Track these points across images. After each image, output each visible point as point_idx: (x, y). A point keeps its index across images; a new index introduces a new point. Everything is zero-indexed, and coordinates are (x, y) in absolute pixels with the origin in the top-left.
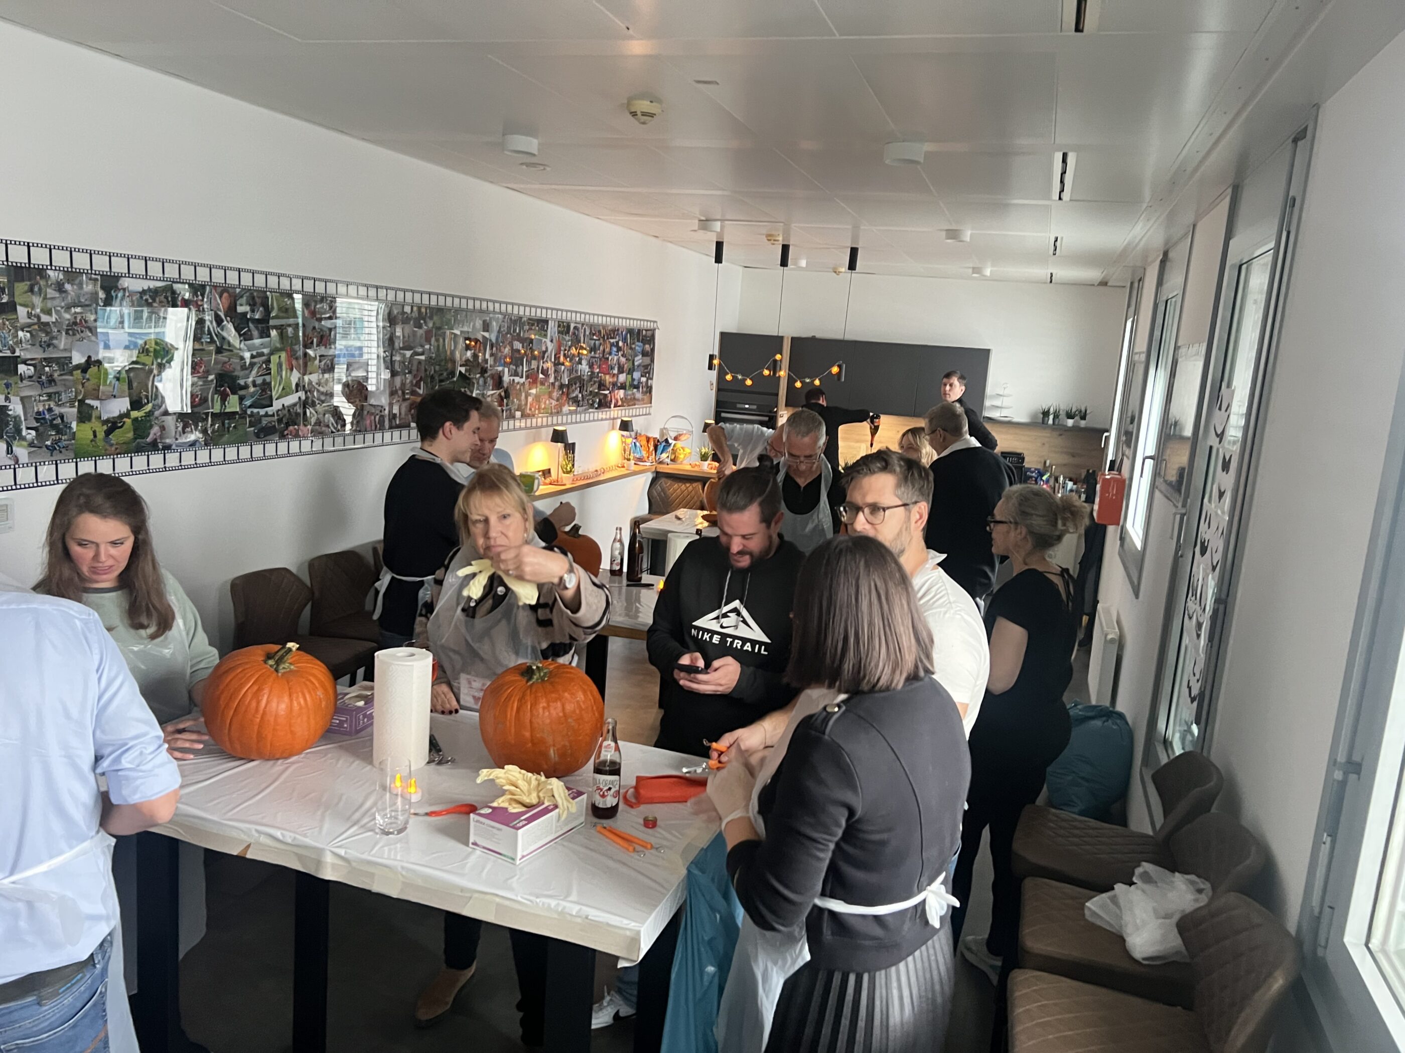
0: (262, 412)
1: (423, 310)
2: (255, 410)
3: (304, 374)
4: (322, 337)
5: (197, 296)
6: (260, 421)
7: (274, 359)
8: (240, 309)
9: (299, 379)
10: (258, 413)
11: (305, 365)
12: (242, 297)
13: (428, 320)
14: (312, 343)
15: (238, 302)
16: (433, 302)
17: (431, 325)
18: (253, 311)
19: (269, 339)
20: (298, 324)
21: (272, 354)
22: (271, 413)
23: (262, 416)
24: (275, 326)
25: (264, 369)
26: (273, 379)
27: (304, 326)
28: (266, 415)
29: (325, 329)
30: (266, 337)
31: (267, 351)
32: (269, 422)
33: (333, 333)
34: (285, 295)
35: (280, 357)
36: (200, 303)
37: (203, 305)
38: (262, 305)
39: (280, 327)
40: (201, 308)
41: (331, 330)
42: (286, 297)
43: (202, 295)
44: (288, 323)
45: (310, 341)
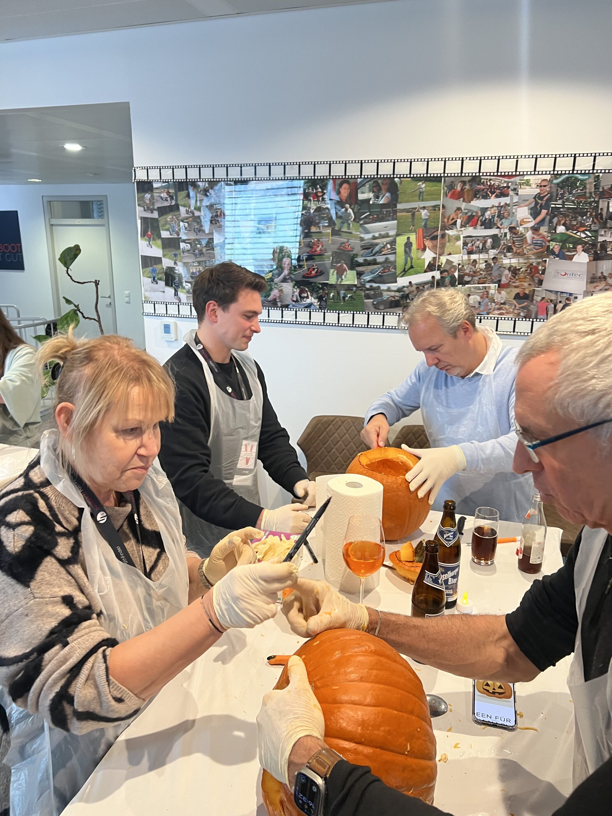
0: (384, 287)
2: (375, 285)
3: (440, 255)
5: (316, 189)
6: (381, 295)
7: (401, 241)
8: (362, 197)
9: (434, 259)
10: (379, 287)
11: (443, 246)
12: (364, 185)
14: (455, 223)
15: (359, 191)
18: (377, 197)
19: (396, 222)
20: (435, 207)
21: (398, 235)
22: (395, 289)
23: (384, 290)
24: (405, 209)
25: (388, 249)
26: (400, 258)
27: (444, 207)
28: (389, 290)
29: (475, 210)
30: (393, 220)
31: (392, 233)
32: (392, 297)
34: (418, 179)
35: (408, 238)
36: (320, 194)
37: (322, 196)
38: (388, 190)
39: (413, 212)
40: (320, 198)
41: (485, 210)
42: (421, 181)
43: (320, 187)
44: (422, 206)
45: (451, 222)
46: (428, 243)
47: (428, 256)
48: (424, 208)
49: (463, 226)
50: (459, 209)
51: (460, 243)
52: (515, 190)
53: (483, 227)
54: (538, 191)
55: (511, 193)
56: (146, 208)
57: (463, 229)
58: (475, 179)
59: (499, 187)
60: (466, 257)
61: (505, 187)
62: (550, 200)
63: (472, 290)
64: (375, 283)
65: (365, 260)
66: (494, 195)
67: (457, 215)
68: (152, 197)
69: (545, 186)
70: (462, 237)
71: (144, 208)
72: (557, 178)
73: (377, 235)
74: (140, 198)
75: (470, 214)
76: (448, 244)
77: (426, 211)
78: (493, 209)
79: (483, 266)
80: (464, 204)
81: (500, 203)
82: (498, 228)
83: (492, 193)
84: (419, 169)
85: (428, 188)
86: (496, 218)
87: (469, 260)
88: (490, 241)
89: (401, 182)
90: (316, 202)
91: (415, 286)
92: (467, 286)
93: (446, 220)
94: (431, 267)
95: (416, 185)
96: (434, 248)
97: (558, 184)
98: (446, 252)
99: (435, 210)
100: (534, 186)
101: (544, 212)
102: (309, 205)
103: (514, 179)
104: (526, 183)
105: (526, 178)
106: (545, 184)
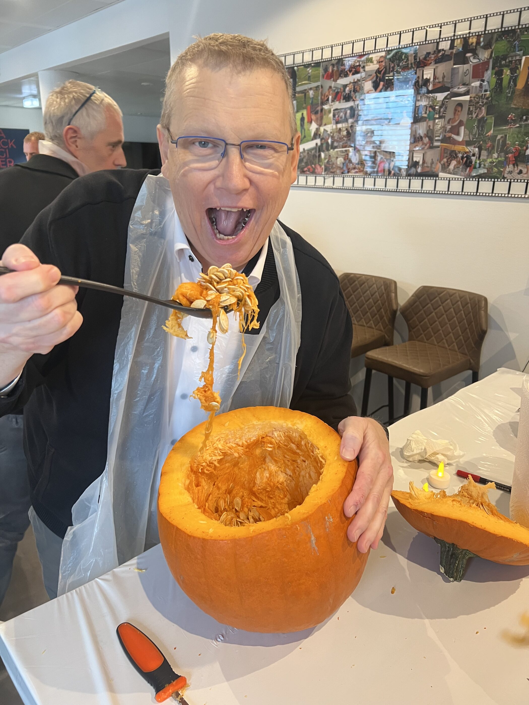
3: (320, 125)
4: (338, 93)
9: (317, 129)
11: (322, 118)
14: (328, 100)
20: (317, 87)
27: (322, 87)
29: (339, 87)
33: (347, 89)
34: (307, 66)
35: (303, 114)
39: (304, 92)
41: (345, 86)
42: (309, 67)
44: (310, 87)
45: (326, 99)
46: (313, 117)
47: (314, 127)
48: (311, 89)
49: (333, 101)
50: (330, 87)
51: (331, 115)
52: (363, 67)
53: (344, 101)
54: (377, 66)
55: (361, 70)
57: (332, 104)
58: (340, 61)
59: (354, 67)
60: (334, 127)
61: (357, 66)
62: (385, 73)
63: (339, 153)
66: (351, 73)
67: (329, 92)
69: (382, 62)
70: (332, 110)
72: (389, 54)
75: (336, 91)
76: (324, 117)
77: (312, 91)
78: (350, 85)
79: (345, 133)
80: (333, 82)
81: (354, 80)
82: (354, 100)
84: (308, 58)
85: (313, 73)
86: (352, 93)
87: (337, 128)
88: (349, 112)
89: (298, 69)
91: (306, 152)
92: (336, 150)
93: (323, 97)
95: (306, 71)
96: (316, 122)
97: (390, 59)
98: (324, 123)
99: (317, 90)
100: (375, 62)
101: (382, 83)
103: (364, 58)
104: (370, 60)
105: (371, 56)
106: (382, 59)
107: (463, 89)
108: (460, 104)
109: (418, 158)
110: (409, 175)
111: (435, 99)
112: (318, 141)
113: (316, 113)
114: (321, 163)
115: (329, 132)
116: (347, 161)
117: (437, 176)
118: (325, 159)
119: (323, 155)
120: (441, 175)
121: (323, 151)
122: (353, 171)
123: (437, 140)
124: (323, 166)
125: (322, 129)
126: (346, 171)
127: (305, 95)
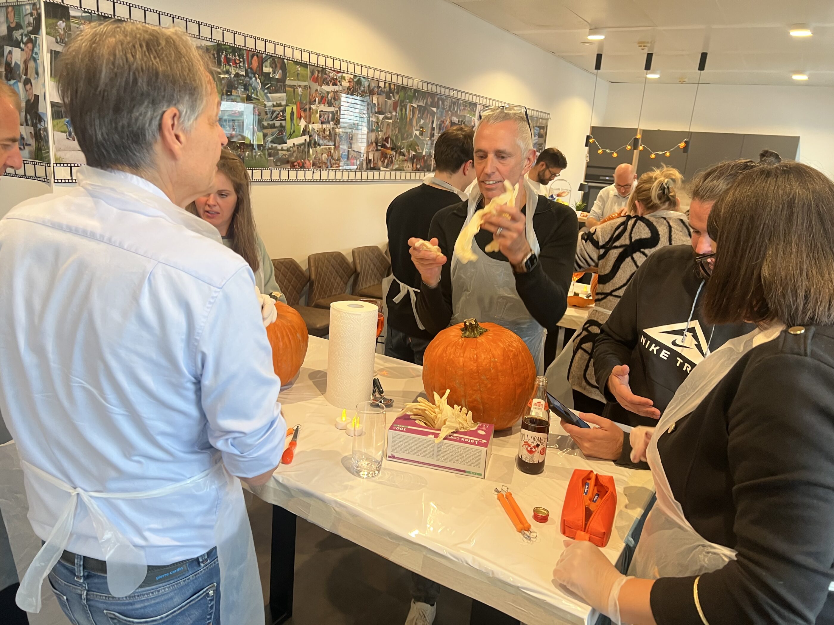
0: (279, 147)
1: (392, 86)
2: (274, 145)
3: (309, 123)
4: (323, 97)
5: (235, 57)
6: (278, 154)
7: (288, 110)
8: (266, 70)
9: (306, 126)
10: (277, 147)
12: (266, 61)
13: (395, 94)
14: (315, 101)
15: (264, 65)
16: (400, 82)
17: (397, 97)
18: (274, 72)
19: (285, 94)
20: (306, 86)
21: (287, 105)
22: (285, 148)
23: (279, 150)
24: (290, 85)
25: (281, 116)
26: (287, 124)
27: (310, 88)
28: (282, 150)
29: (324, 92)
30: (283, 93)
31: (284, 103)
32: (284, 155)
33: (329, 95)
34: (297, 63)
35: (292, 108)
36: (238, 62)
37: (239, 63)
38: (281, 69)
39: (293, 87)
40: (238, 65)
41: (328, 93)
42: (298, 65)
43: (238, 56)
44: (299, 84)
45: (313, 99)
46: (302, 114)
47: (303, 124)
48: (300, 86)
49: (319, 103)
50: (317, 90)
51: (318, 115)
52: (339, 82)
53: (328, 105)
54: (347, 85)
55: (338, 84)
56: (59, 40)
57: (319, 105)
58: (324, 70)
59: (333, 79)
60: (320, 126)
61: (336, 79)
62: (353, 91)
63: (324, 150)
64: (274, 143)
65: (268, 124)
66: (331, 84)
67: (316, 94)
68: (68, 28)
69: (351, 82)
70: (318, 111)
71: (56, 39)
72: (355, 78)
73: (275, 104)
74: (50, 24)
75: (322, 95)
76: (312, 116)
77: (301, 88)
78: (331, 93)
79: (328, 133)
80: (319, 87)
81: (334, 90)
82: (334, 106)
83: (331, 82)
84: (297, 56)
85: (302, 71)
86: (333, 100)
87: (322, 128)
88: (331, 115)
90: (235, 68)
91: (296, 147)
92: (322, 147)
93: (311, 97)
94: (305, 132)
95: (296, 67)
96: (305, 118)
97: (356, 82)
98: (312, 122)
99: (305, 89)
100: (347, 81)
102: (230, 70)
103: (340, 75)
104: (343, 78)
105: (344, 75)
106: (351, 80)
107: (389, 115)
108: (388, 124)
109: (371, 157)
110: (367, 169)
111: (378, 118)
112: (307, 137)
113: (305, 110)
114: (309, 159)
115: (316, 131)
116: (330, 158)
117: (379, 169)
118: (313, 154)
119: (311, 150)
120: (382, 168)
121: (312, 148)
122: (335, 166)
123: (379, 146)
124: (311, 161)
125: (310, 126)
126: (330, 166)
127: (294, 91)
